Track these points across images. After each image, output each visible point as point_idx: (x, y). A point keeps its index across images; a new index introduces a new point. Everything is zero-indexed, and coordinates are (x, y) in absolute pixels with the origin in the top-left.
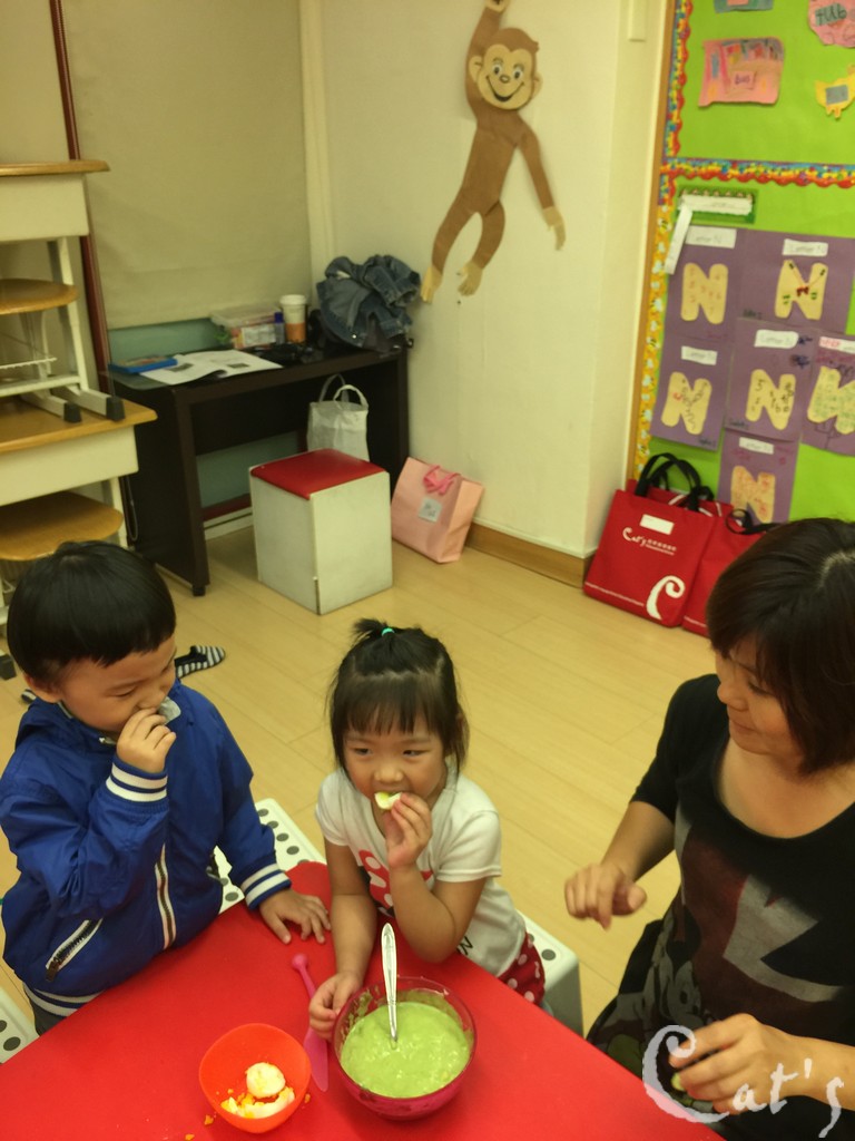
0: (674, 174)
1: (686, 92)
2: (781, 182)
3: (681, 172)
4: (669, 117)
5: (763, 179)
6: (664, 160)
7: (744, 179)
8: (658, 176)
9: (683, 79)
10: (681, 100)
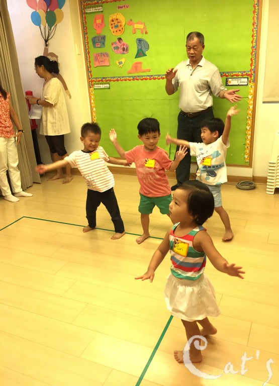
0: (92, 81)
1: (91, 64)
2: (114, 81)
3: (93, 81)
4: (88, 70)
5: (110, 81)
6: (89, 79)
7: (106, 81)
8: (89, 82)
9: (90, 62)
10: (90, 66)
